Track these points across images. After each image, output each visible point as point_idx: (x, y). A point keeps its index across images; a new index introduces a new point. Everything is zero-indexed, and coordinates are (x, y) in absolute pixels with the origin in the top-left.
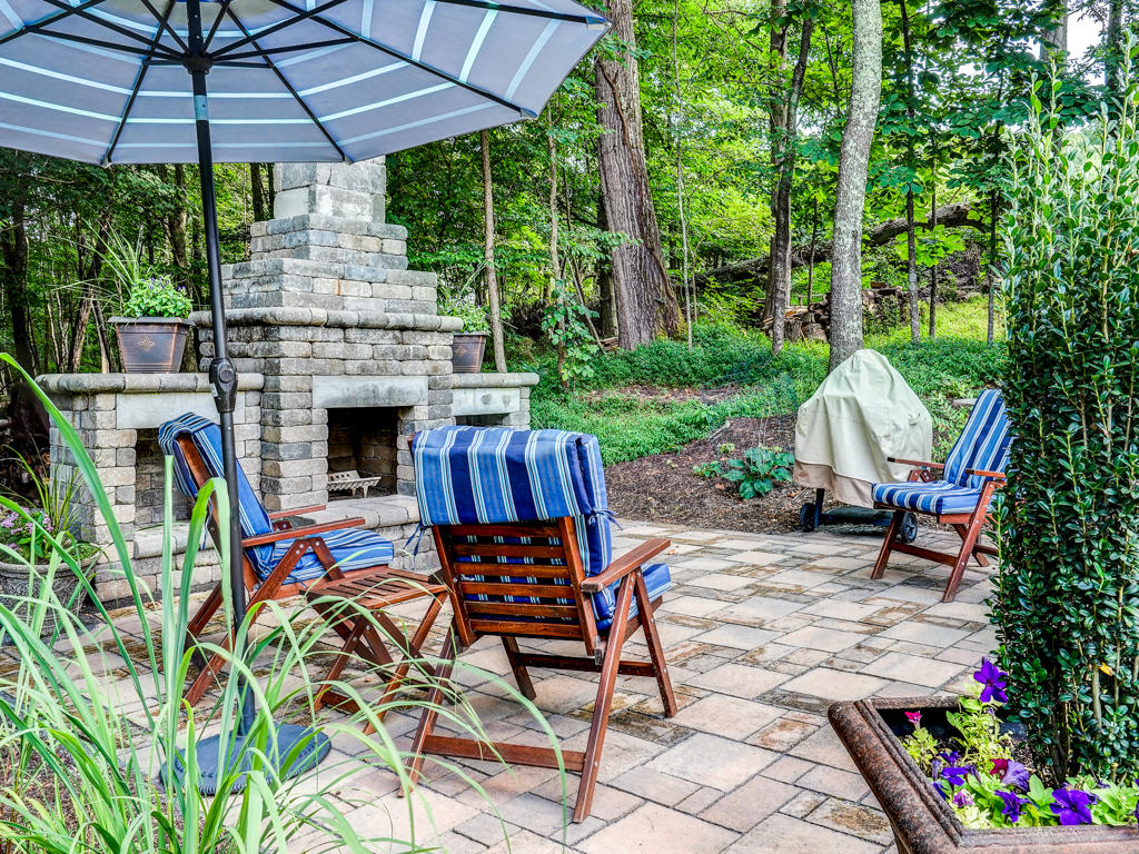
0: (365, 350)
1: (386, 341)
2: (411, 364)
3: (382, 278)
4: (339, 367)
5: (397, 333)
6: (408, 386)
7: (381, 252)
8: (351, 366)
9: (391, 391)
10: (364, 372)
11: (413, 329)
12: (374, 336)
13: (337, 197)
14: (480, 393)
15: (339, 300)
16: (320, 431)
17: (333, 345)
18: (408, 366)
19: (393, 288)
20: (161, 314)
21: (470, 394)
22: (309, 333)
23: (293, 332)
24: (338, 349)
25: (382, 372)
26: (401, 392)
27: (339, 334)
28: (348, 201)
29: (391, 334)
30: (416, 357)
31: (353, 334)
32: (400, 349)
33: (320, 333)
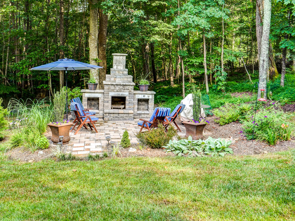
0: (118, 88)
1: (121, 87)
2: (126, 90)
3: (122, 77)
4: (113, 91)
5: (123, 86)
6: (125, 94)
7: (123, 73)
8: (115, 90)
9: (122, 94)
10: (117, 91)
11: (126, 85)
12: (119, 86)
13: (117, 66)
14: (143, 95)
15: (115, 81)
16: (110, 99)
17: (112, 87)
18: (125, 91)
19: (124, 79)
20: (92, 83)
21: (141, 95)
22: (109, 86)
23: (106, 86)
24: (113, 88)
25: (121, 91)
26: (124, 95)
27: (113, 86)
28: (119, 66)
29: (122, 86)
30: (126, 89)
31: (115, 86)
32: (124, 88)
33: (110, 86)
